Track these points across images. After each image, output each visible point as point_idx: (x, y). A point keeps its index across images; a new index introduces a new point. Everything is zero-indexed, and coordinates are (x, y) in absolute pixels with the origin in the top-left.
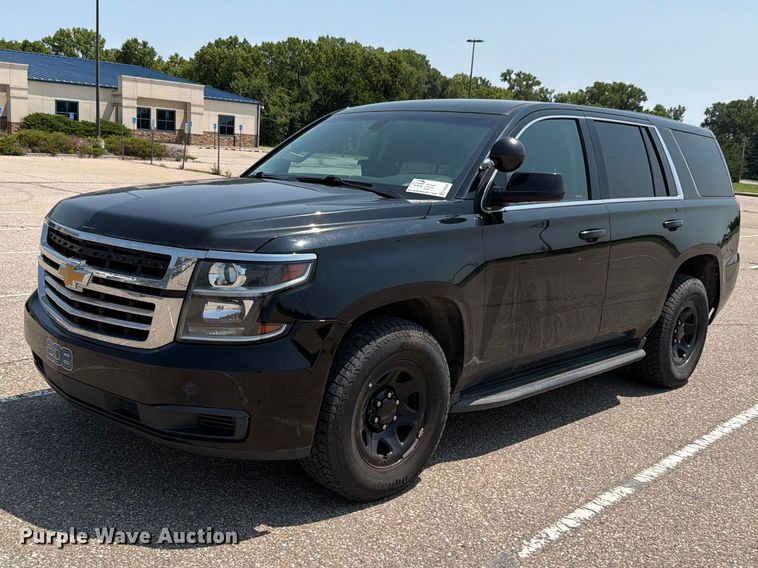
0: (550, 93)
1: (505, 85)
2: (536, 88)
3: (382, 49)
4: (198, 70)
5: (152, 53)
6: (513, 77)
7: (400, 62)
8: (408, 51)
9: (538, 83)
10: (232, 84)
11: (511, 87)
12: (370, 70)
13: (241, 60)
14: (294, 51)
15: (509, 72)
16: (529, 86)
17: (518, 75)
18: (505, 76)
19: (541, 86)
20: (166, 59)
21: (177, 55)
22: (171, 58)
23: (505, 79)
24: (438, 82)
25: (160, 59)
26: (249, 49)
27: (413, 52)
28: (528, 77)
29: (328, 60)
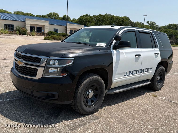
0: (158, 26)
1: (148, 24)
2: (155, 25)
3: (119, 16)
4: (79, 21)
5: (69, 18)
6: (149, 22)
7: (124, 19)
8: (125, 17)
9: (155, 24)
10: (87, 25)
11: (149, 25)
12: (117, 21)
13: (88, 19)
14: (100, 17)
15: (148, 21)
16: (153, 25)
17: (151, 22)
18: (148, 22)
19: (156, 25)
20: (72, 19)
21: (74, 18)
22: (73, 19)
23: (147, 23)
24: (133, 24)
25: (70, 19)
26: (90, 17)
27: (126, 17)
28: (153, 23)
29: (108, 19)
